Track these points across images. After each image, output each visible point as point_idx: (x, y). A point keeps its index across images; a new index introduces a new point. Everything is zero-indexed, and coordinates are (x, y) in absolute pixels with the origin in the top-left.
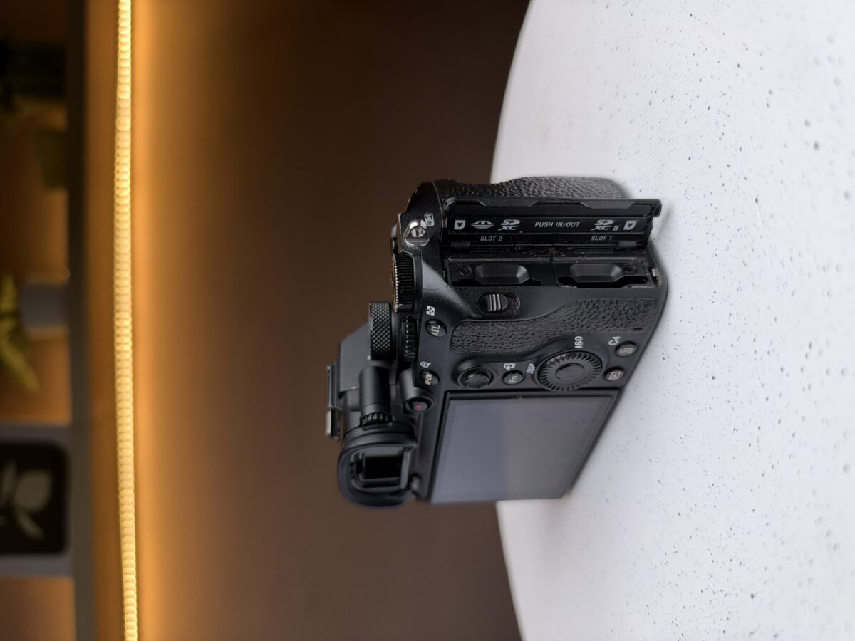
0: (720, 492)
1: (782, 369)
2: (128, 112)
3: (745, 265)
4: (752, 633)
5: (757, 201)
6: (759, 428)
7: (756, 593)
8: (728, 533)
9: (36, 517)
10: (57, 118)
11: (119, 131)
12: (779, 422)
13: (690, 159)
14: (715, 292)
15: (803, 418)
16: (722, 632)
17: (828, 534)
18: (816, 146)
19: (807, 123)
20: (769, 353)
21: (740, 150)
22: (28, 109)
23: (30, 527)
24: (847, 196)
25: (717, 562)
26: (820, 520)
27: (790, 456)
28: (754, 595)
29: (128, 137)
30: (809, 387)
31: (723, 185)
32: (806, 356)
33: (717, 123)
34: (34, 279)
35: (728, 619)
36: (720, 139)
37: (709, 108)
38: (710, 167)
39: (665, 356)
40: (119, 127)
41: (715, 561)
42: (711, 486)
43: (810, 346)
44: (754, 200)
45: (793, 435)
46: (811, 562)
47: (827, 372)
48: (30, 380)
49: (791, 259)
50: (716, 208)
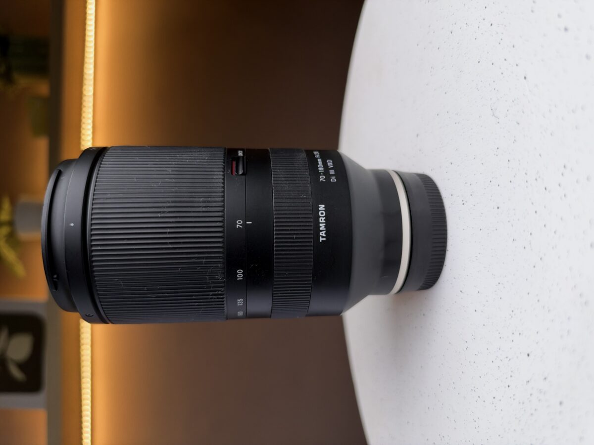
0: (504, 287)
1: (546, 189)
2: (92, 83)
3: (518, 124)
4: (529, 381)
5: (525, 78)
6: (531, 234)
7: (531, 352)
8: (510, 315)
9: (22, 366)
10: (43, 88)
11: (85, 95)
12: (545, 226)
13: (479, 62)
14: (498, 148)
15: (562, 219)
16: (507, 387)
17: (581, 295)
18: (566, 29)
19: (559, 16)
20: (536, 179)
21: (513, 46)
22: (23, 81)
23: (17, 373)
24: (588, 57)
25: (503, 338)
26: (575, 287)
27: (553, 248)
28: (530, 355)
29: (91, 99)
30: (565, 196)
31: (502, 73)
32: (562, 174)
33: (497, 33)
34: (24, 199)
35: (511, 376)
36: (499, 43)
37: (491, 25)
38: (493, 64)
39: (464, 202)
40: (85, 93)
41: (502, 337)
42: (498, 284)
43: (565, 167)
44: (524, 78)
45: (555, 232)
46: (569, 318)
47: (577, 182)
48: (19, 270)
49: (550, 111)
50: (498, 91)
